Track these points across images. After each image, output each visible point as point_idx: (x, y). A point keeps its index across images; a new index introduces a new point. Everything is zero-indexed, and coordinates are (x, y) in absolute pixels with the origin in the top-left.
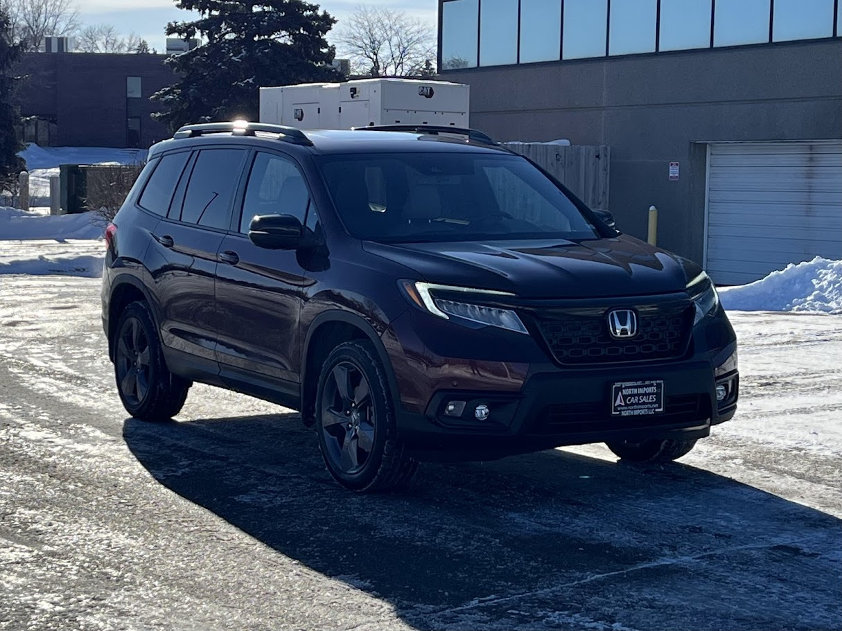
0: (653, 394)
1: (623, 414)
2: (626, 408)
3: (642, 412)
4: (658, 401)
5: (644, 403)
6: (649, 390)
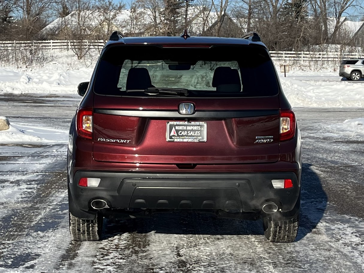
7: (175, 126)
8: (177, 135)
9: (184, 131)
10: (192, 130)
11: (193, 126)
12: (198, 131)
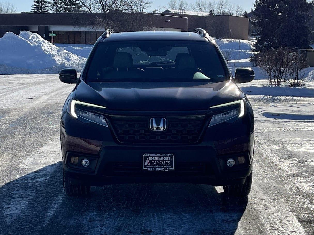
0: (168, 161)
1: (149, 169)
2: (151, 167)
3: (161, 169)
4: (171, 164)
5: (162, 165)
6: (166, 158)
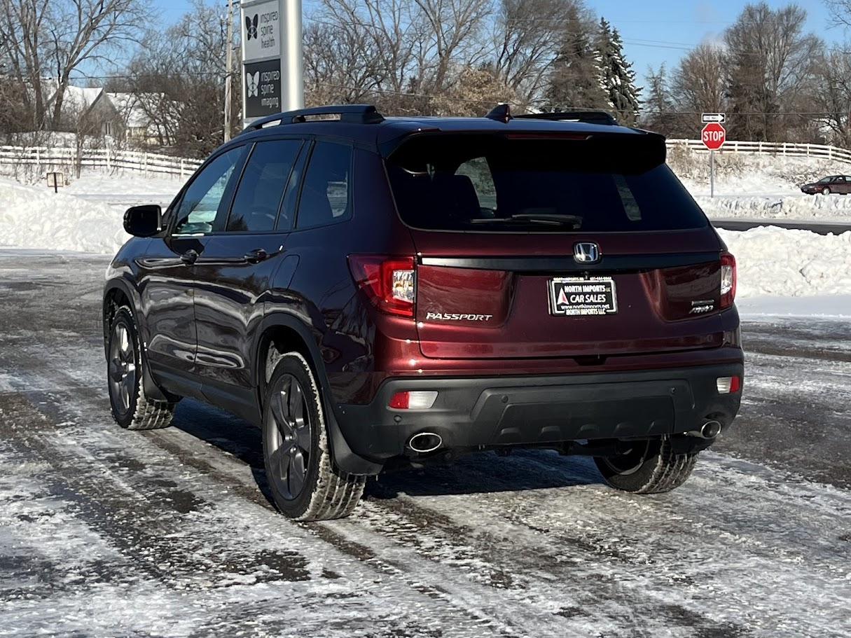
7: (562, 285)
8: (567, 303)
9: (579, 294)
10: (592, 293)
11: (593, 284)
12: (602, 293)
